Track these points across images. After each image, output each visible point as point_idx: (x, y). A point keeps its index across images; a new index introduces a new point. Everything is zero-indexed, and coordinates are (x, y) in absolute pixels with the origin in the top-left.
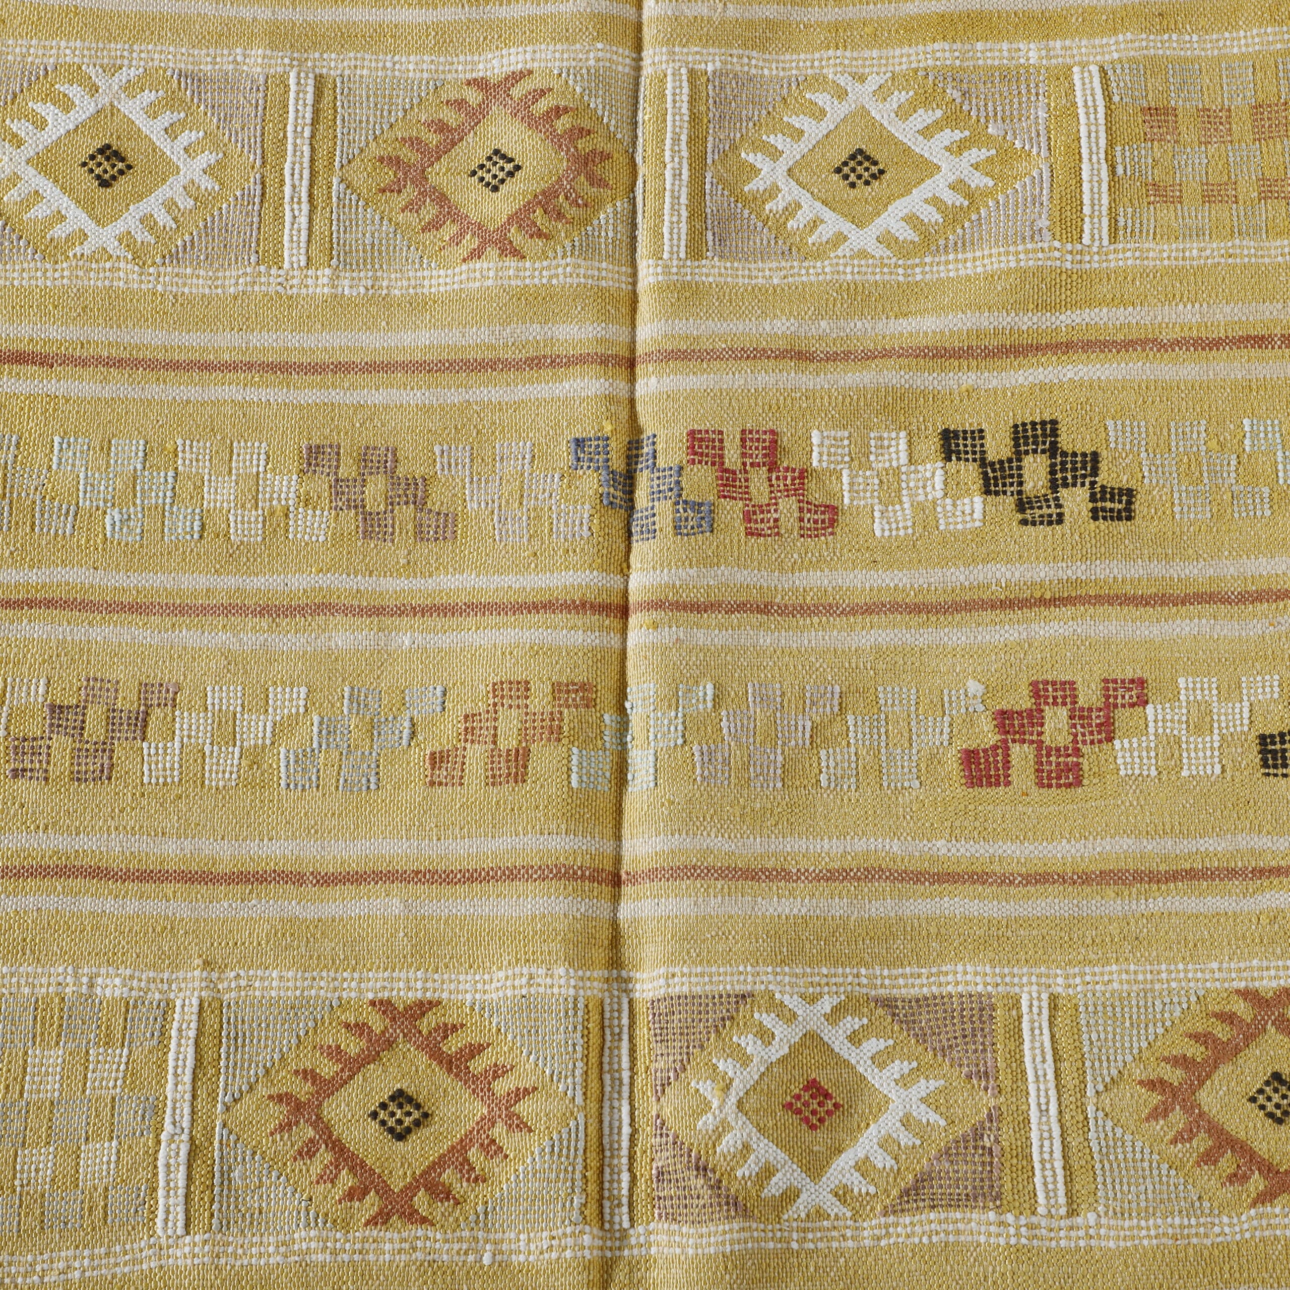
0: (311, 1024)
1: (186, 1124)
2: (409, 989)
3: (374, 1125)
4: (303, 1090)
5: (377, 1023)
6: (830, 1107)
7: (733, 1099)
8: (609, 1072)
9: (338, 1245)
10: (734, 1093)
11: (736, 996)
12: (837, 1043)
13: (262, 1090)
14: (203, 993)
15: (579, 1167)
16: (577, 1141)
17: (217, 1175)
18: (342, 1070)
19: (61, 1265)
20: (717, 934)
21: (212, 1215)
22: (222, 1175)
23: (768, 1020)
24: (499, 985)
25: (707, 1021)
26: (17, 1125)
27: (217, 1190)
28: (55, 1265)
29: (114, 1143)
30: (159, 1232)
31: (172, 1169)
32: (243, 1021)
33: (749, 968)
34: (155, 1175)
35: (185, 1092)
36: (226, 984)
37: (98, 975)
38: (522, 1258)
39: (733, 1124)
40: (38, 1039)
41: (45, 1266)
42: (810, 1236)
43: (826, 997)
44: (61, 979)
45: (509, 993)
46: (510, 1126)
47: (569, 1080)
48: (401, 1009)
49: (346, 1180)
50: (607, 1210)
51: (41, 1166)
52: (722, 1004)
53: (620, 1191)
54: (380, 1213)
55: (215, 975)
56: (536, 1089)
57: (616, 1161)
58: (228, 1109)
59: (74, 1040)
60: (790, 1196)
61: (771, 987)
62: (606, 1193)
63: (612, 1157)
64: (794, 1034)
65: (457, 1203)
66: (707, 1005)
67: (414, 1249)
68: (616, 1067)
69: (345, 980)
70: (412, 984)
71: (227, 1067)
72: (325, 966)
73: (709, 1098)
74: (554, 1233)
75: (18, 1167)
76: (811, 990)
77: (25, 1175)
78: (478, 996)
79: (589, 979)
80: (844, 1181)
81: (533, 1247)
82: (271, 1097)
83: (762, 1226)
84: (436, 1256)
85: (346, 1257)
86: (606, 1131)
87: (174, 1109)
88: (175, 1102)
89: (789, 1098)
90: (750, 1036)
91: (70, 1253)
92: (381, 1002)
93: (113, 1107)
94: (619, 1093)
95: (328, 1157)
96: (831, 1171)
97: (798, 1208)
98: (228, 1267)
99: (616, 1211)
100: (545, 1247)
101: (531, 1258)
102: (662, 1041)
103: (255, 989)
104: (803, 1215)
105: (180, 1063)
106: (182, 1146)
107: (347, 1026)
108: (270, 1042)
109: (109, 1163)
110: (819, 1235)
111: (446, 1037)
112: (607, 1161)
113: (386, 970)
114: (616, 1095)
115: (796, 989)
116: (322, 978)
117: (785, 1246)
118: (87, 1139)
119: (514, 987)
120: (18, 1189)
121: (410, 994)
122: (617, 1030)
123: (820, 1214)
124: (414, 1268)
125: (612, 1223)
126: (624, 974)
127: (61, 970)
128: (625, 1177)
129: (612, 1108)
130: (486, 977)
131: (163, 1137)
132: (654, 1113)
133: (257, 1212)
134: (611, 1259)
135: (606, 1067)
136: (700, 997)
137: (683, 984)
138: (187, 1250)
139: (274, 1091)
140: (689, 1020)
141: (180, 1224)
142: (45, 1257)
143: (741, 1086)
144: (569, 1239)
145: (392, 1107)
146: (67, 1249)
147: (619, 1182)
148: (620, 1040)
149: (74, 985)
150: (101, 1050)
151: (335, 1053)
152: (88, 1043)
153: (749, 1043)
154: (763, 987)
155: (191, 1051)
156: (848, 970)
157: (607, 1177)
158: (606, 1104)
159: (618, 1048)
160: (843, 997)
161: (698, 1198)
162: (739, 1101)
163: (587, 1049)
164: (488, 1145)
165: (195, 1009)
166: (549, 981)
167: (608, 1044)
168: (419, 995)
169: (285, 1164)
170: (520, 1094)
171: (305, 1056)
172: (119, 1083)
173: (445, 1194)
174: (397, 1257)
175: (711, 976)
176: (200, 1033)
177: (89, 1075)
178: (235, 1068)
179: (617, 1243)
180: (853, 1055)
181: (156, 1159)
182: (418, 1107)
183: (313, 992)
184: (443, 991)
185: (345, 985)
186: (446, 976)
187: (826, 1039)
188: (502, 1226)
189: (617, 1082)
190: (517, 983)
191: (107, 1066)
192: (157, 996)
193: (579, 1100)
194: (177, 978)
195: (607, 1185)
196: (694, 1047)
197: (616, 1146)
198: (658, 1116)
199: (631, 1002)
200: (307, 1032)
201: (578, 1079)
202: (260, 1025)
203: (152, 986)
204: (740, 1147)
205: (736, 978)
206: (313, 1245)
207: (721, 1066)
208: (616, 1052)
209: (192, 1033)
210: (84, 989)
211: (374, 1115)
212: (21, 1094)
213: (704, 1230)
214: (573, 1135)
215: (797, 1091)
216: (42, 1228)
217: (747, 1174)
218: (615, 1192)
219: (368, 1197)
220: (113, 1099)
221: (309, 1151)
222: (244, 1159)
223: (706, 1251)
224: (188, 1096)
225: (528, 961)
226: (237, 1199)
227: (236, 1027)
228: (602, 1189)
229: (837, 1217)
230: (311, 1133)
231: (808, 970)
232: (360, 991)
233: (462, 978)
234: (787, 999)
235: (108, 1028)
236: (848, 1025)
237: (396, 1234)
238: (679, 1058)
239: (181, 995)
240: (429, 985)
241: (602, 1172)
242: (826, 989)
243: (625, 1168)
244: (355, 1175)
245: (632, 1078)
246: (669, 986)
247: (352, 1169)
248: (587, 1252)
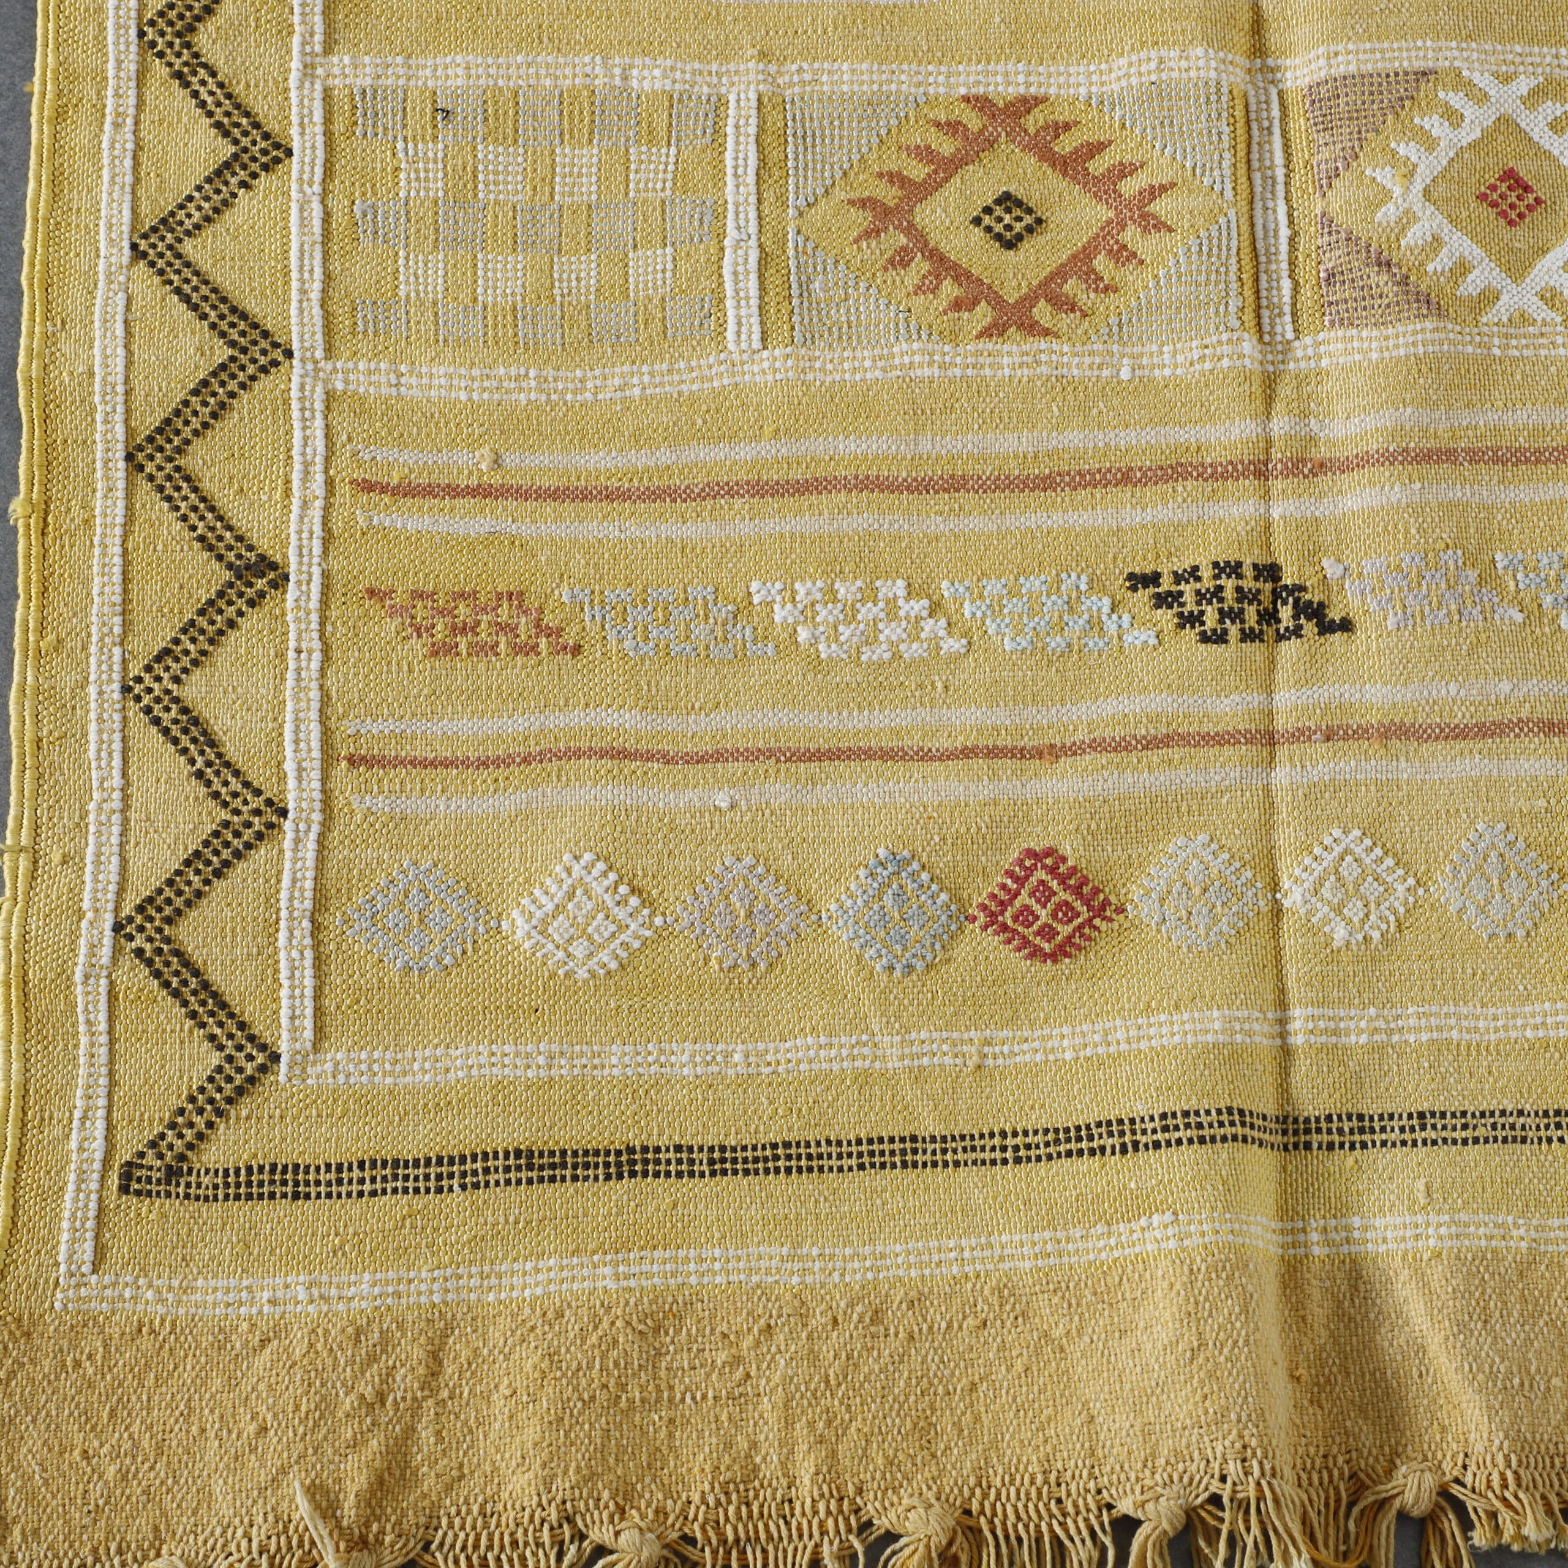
0: (894, 122)
1: (753, 229)
2: (1009, 84)
3: (978, 232)
4: (889, 195)
5: (973, 121)
6: (1531, 201)
7: (1418, 187)
8: (1259, 169)
9: (947, 359)
10: (1419, 180)
11: (1415, 74)
12: (1536, 130)
13: (839, 194)
14: (761, 87)
15: (1234, 268)
16: (1229, 240)
17: (794, 286)
18: (936, 172)
19: (617, 381)
20: (1387, 8)
21: (793, 328)
22: (801, 286)
23: (1456, 100)
24: (1121, 73)
25: (1382, 102)
26: (549, 231)
27: (795, 301)
28: (609, 382)
29: (669, 250)
30: (731, 346)
31: (741, 277)
32: (811, 118)
33: (1429, 43)
34: (721, 284)
35: (749, 194)
36: (787, 78)
37: (631, 66)
38: (1167, 372)
39: (1420, 214)
40: (567, 137)
41: (598, 383)
42: (1514, 342)
43: (1522, 77)
44: (588, 69)
45: (1134, 81)
46: (1145, 227)
47: (1216, 173)
48: (1001, 104)
49: (949, 289)
50: (1266, 321)
51: (582, 275)
52: (1398, 83)
53: (1280, 299)
54: (995, 325)
55: (773, 68)
56: (1175, 184)
57: (1273, 267)
58: (801, 214)
59: (610, 138)
60: (1488, 298)
61: (1457, 64)
62: (1264, 302)
63: (1269, 262)
64: (1486, 117)
65: (1085, 315)
66: (1380, 84)
67: (1038, 363)
68: (1268, 163)
69: (930, 74)
70: (1012, 78)
71: (796, 168)
72: (906, 58)
73: (1389, 186)
74: (1207, 341)
75: (556, 276)
76: (1504, 68)
77: (565, 284)
78: (1094, 89)
79: (1231, 63)
80: (1552, 283)
81: (1180, 359)
82: (851, 202)
83: (1458, 328)
84: (1065, 370)
85: (958, 372)
86: (1260, 234)
87: (737, 214)
88: (737, 205)
89: (1483, 189)
90: (1435, 117)
91: (626, 368)
92: (977, 99)
93: (663, 211)
94: (1273, 193)
95: (926, 266)
96: (1536, 271)
97: (1498, 311)
98: (818, 383)
99: (1278, 320)
100: (1196, 357)
101: (1179, 371)
102: (1324, 130)
103: (822, 84)
104: (1505, 319)
105: (741, 162)
106: (750, 252)
107: (938, 125)
108: (845, 142)
109: (664, 271)
110: (1524, 342)
111: (1057, 136)
112: (1262, 267)
113: (979, 62)
114: (1269, 196)
115: (1487, 67)
116: (903, 72)
117: (1485, 351)
118: (635, 246)
119: (1140, 74)
120: (558, 298)
121: (1010, 90)
122: (1266, 124)
123: (1525, 319)
124: (1039, 383)
125: (1273, 334)
126: (1270, 62)
127: (587, 59)
128: (1286, 284)
129: (1266, 209)
130: (1103, 66)
131: (727, 242)
132: (1318, 211)
133: (845, 326)
134: (1274, 373)
135: (1255, 165)
136: (1371, 76)
137: (1349, 63)
138: (766, 364)
139: (853, 195)
140: (1359, 102)
141: (756, 336)
142: (597, 372)
143: (1428, 172)
144: (1225, 347)
145: (999, 211)
146: (622, 364)
147: (1279, 289)
148: (1270, 133)
149: (605, 76)
150: (644, 149)
151: (925, 154)
152: (627, 140)
153: (1434, 124)
154: (1447, 64)
155: (752, 148)
156: (1545, 49)
157: (1264, 284)
158: (1258, 205)
159: (1270, 142)
160: (1541, 79)
161: (1381, 297)
162: (1425, 190)
163: (1235, 139)
164: (1118, 251)
165: (754, 103)
166: (1184, 64)
167: (1256, 139)
168: (1022, 90)
169: (874, 275)
170: (1154, 192)
171: (889, 157)
172: (669, 184)
173: (1069, 305)
174: (1019, 372)
175: (1382, 51)
176: (761, 129)
177: (632, 176)
178: (805, 169)
179: (1280, 357)
180: (1556, 144)
181: (720, 267)
182: (1030, 211)
183: (893, 87)
184: (1050, 85)
185: (931, 80)
186: (1052, 69)
187: (1523, 125)
188: (1140, 338)
189: (1270, 181)
190: (1143, 69)
191: (652, 167)
192: (706, 90)
193: (1229, 194)
194: (728, 71)
195: (1264, 293)
196: (1367, 131)
197: (1273, 250)
198: (1324, 215)
199: (1280, 94)
200: (889, 131)
201: (1227, 172)
202: (832, 123)
203: (698, 79)
204: (1430, 239)
205: (1413, 54)
206: (917, 358)
207: (1402, 150)
208: (1267, 147)
209: (752, 130)
210: (617, 81)
211: (977, 221)
212: (552, 198)
213: (1390, 330)
214: (1224, 233)
215: (1492, 180)
216: (591, 342)
217: (1439, 269)
218: (1275, 300)
219: (978, 308)
220: (663, 202)
221: (902, 260)
222: (825, 269)
223: (1395, 353)
224: (753, 199)
225: (1157, 43)
226: (819, 313)
227: (803, 126)
228: (1258, 298)
229: (1545, 323)
230: (903, 240)
231: (1499, 47)
232: (948, 85)
233: (1072, 70)
234: (1476, 78)
235: (650, 124)
236: (1549, 111)
237: (1015, 347)
238: (1349, 144)
239: (735, 89)
240: (1032, 79)
241: (1257, 280)
242: (1521, 69)
243: (1285, 274)
244: (960, 285)
245: (1287, 176)
246: (1331, 67)
247: (956, 279)
248: (1247, 361)
